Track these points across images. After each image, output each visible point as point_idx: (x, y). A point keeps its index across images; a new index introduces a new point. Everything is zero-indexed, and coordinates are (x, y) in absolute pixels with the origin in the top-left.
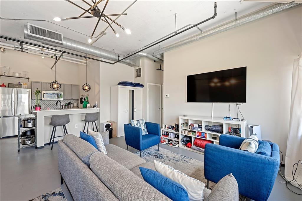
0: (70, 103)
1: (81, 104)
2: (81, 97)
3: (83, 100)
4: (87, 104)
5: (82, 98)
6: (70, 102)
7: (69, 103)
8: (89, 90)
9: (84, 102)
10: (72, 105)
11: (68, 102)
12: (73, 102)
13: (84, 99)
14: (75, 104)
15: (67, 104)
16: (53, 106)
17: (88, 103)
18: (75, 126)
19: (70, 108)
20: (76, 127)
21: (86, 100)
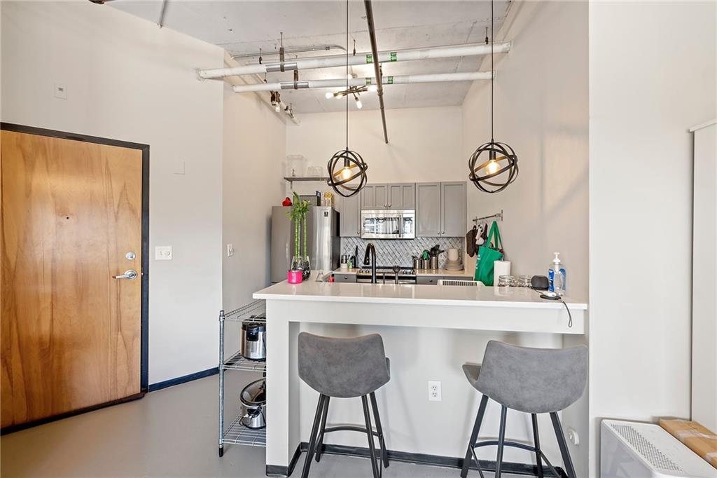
0: (435, 251)
1: (472, 256)
2: (470, 228)
3: (480, 241)
4: (497, 263)
5: (474, 232)
6: (438, 246)
7: (432, 249)
8: (504, 178)
9: (482, 250)
10: (441, 257)
11: (431, 247)
12: (445, 247)
13: (484, 236)
14: (453, 255)
15: (428, 253)
16: (391, 259)
17: (502, 256)
18: (431, 391)
19: (437, 268)
20: (431, 398)
21: (493, 240)
